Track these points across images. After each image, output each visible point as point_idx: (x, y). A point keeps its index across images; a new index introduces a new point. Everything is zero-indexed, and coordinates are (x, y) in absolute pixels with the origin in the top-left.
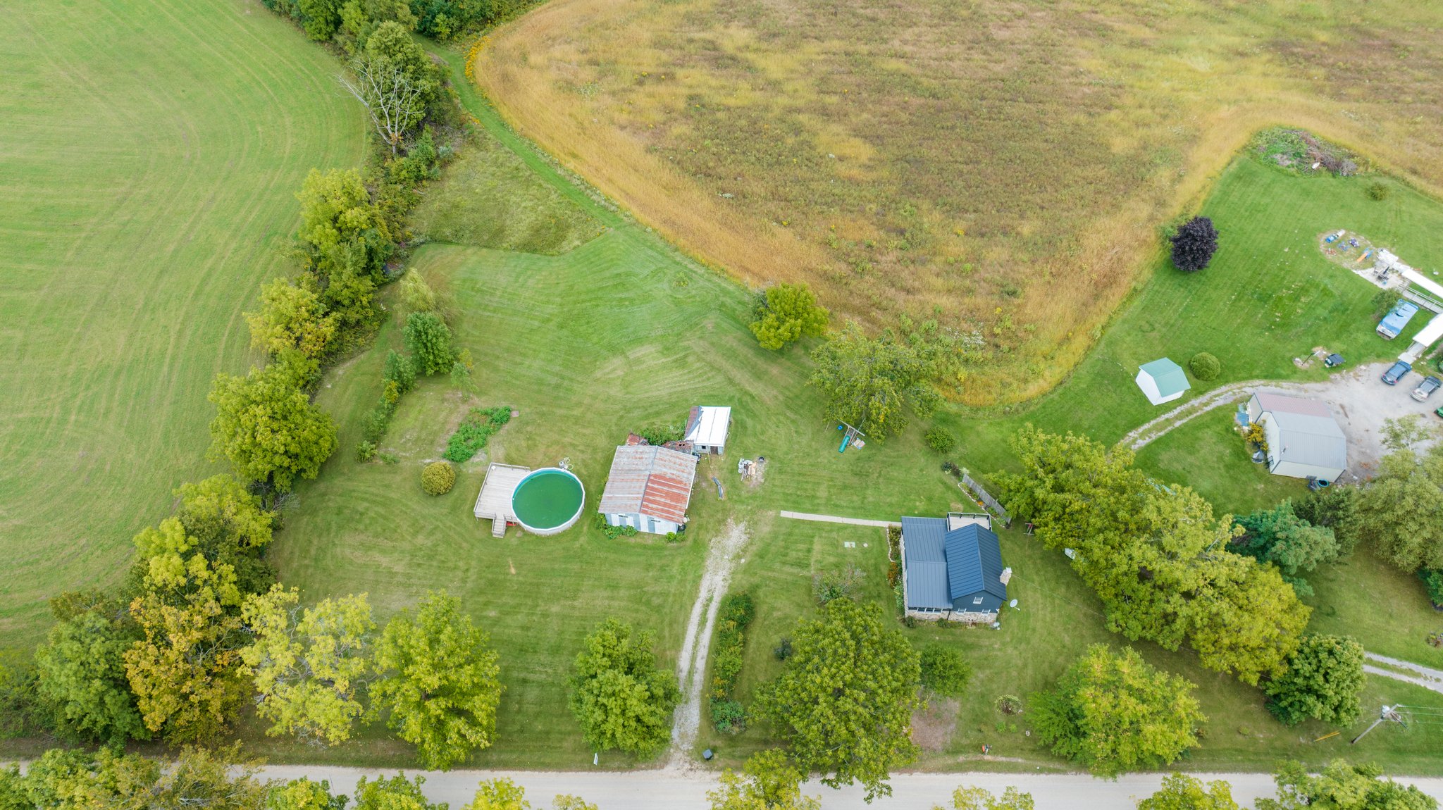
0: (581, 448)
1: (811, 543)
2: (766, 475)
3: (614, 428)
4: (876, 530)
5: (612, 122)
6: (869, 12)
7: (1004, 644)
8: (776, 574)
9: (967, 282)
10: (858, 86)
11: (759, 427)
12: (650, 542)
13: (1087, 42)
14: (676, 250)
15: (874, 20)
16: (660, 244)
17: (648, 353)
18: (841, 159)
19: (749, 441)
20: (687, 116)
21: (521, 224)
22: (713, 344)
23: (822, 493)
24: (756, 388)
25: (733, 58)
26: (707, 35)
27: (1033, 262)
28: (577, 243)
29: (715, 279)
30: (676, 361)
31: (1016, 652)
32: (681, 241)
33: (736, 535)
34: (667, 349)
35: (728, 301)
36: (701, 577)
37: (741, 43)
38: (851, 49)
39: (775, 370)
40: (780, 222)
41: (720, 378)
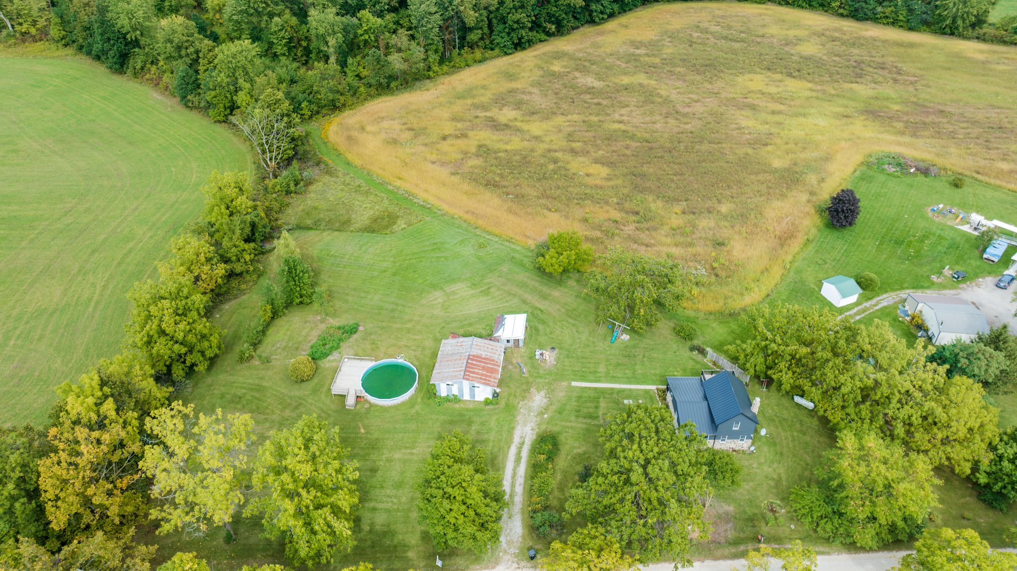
0: (413, 348)
1: (598, 402)
2: (558, 359)
3: (438, 335)
4: (647, 392)
5: (426, 159)
6: (595, 101)
7: (760, 464)
8: (573, 424)
9: (689, 239)
10: (594, 137)
11: (548, 329)
12: (471, 406)
13: (743, 112)
14: (477, 228)
15: (599, 104)
16: (465, 225)
17: (461, 289)
18: (588, 175)
19: (542, 339)
20: (478, 156)
21: (363, 216)
22: (508, 279)
23: (602, 369)
24: (543, 305)
25: (506, 125)
26: (488, 114)
27: (732, 227)
28: (404, 226)
29: (507, 244)
30: (482, 292)
31: (770, 470)
32: (480, 222)
33: (538, 399)
34: (475, 285)
35: (517, 256)
36: (513, 428)
37: (511, 117)
38: (586, 119)
39: (556, 293)
40: (550, 210)
41: (516, 300)
